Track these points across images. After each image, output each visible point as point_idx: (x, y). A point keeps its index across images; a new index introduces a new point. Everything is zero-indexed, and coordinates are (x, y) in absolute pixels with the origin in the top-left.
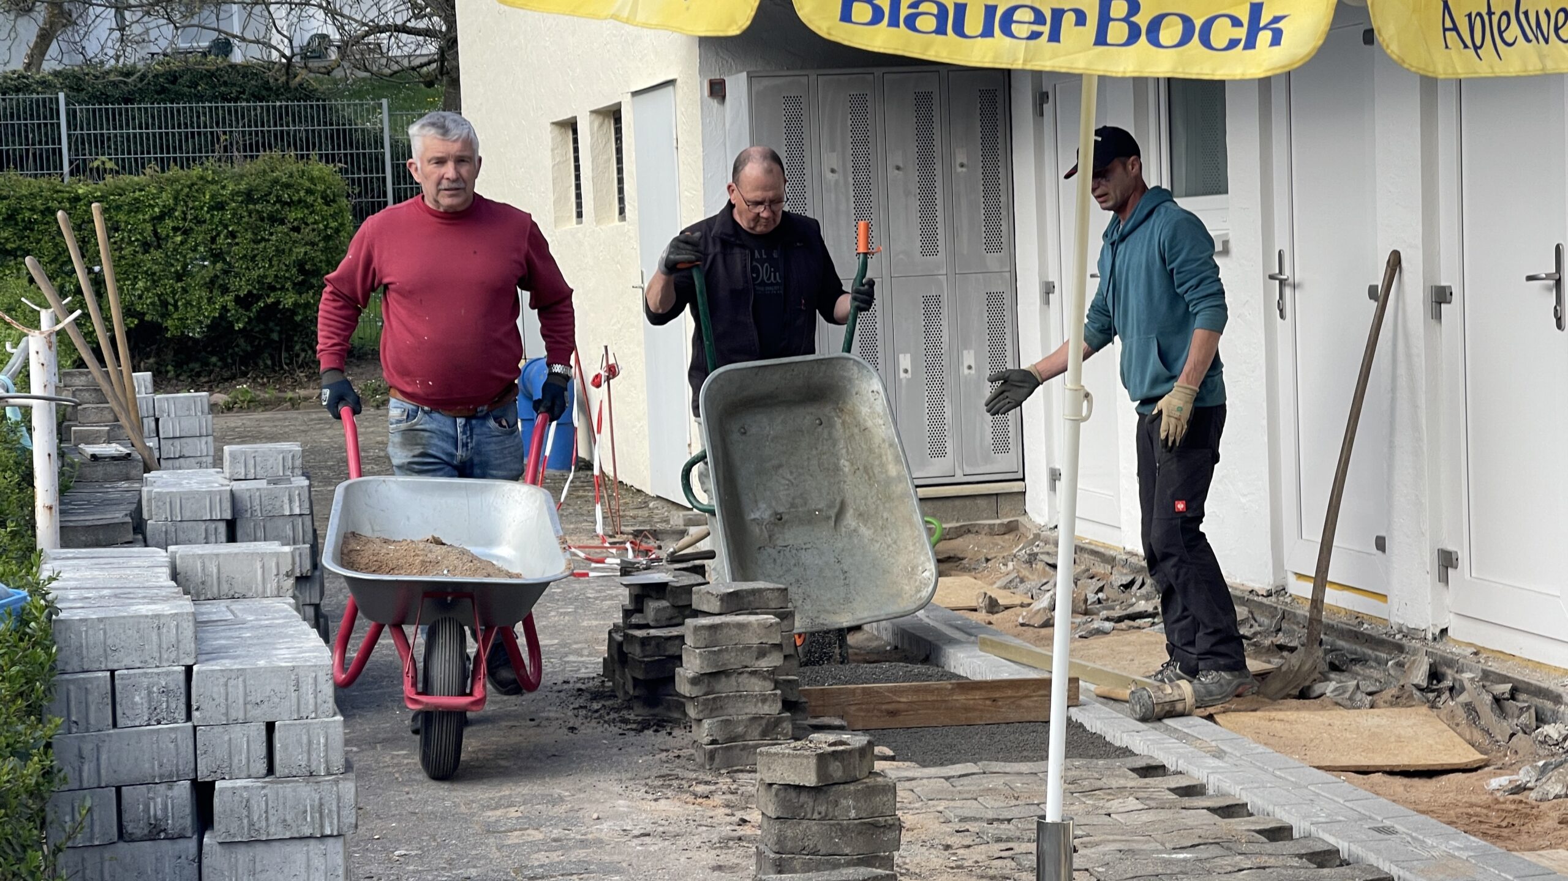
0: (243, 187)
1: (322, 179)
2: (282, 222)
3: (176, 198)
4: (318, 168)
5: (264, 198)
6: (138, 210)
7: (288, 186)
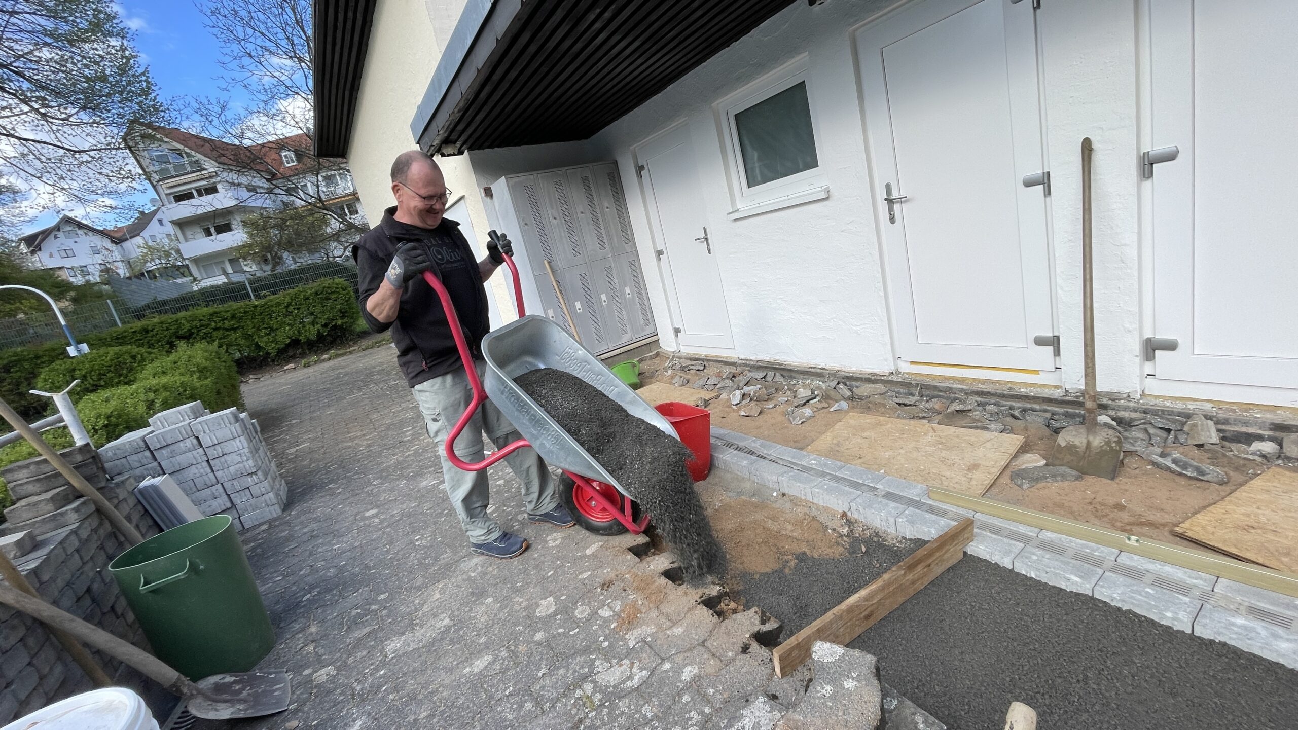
0: (313, 290)
1: (340, 284)
2: (330, 299)
3: (292, 299)
4: (337, 280)
5: (322, 293)
6: (279, 305)
7: (328, 288)
